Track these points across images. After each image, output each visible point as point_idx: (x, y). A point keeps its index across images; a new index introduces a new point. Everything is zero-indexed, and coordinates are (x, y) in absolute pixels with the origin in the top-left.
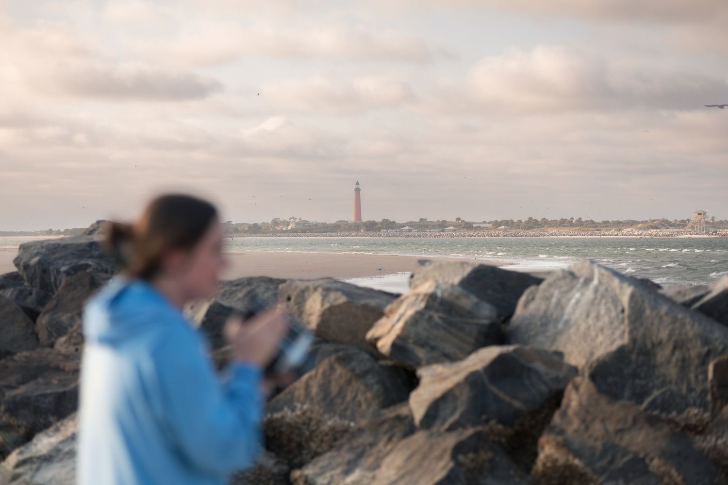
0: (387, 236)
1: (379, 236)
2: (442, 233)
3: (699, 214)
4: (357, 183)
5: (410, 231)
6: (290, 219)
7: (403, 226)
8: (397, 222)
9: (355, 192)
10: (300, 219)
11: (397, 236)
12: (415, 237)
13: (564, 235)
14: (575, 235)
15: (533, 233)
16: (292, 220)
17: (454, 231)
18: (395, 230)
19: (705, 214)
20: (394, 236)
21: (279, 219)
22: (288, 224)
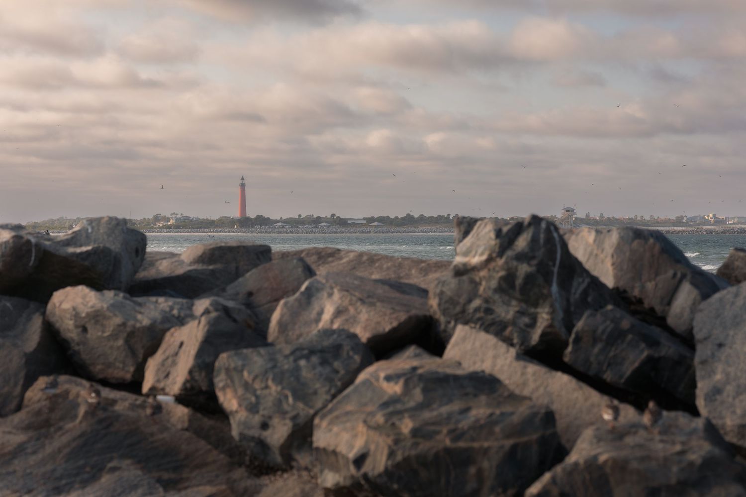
0: (259, 232)
1: (252, 232)
2: (314, 230)
3: (568, 211)
4: (243, 179)
5: (283, 227)
6: (172, 214)
7: (277, 222)
8: (271, 218)
9: (241, 188)
10: (182, 214)
11: (269, 233)
12: (287, 233)
13: (434, 232)
14: (445, 232)
15: (404, 229)
16: (174, 216)
17: (328, 227)
18: (268, 226)
19: (573, 210)
20: (266, 232)
21: (160, 214)
22: (168, 220)
